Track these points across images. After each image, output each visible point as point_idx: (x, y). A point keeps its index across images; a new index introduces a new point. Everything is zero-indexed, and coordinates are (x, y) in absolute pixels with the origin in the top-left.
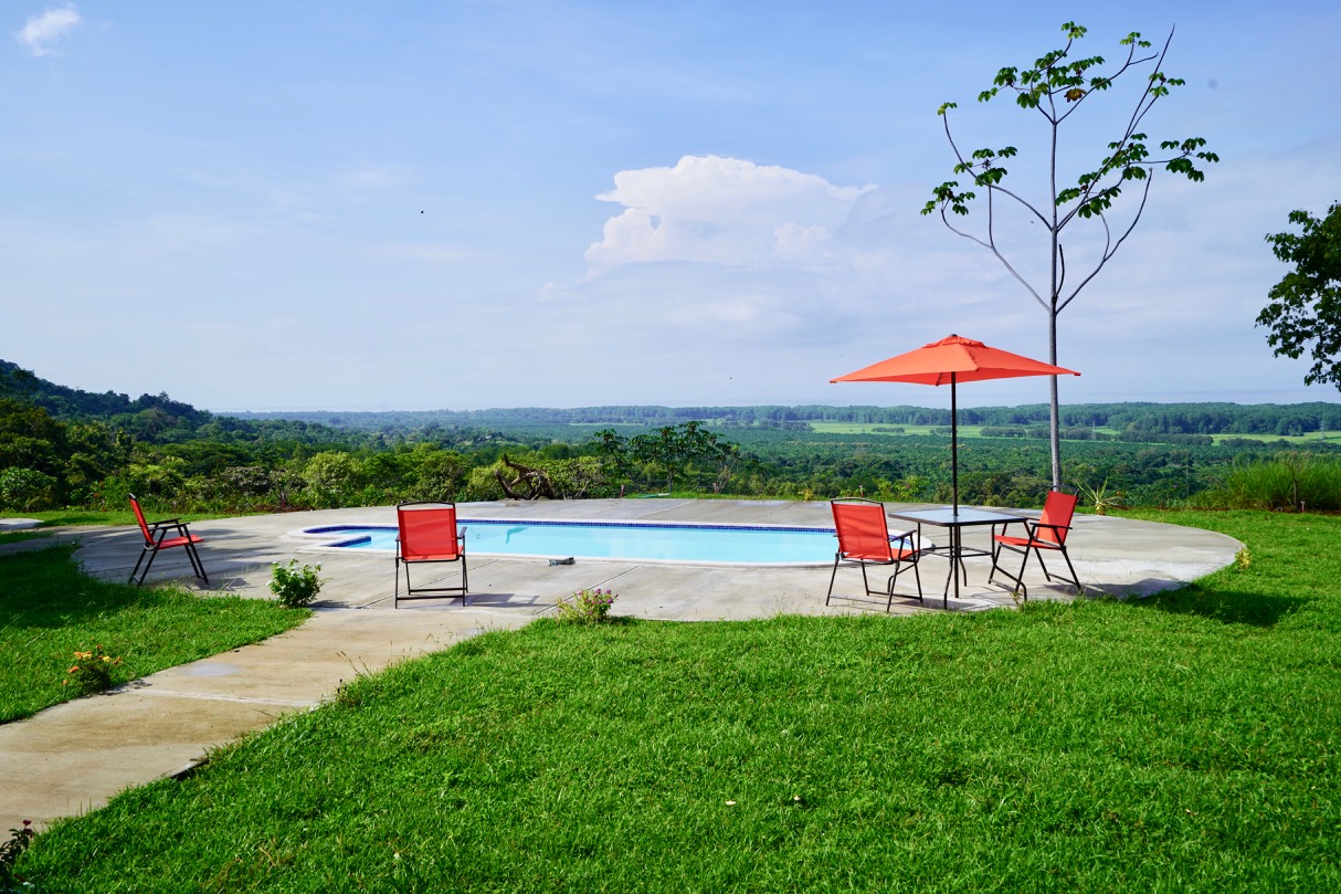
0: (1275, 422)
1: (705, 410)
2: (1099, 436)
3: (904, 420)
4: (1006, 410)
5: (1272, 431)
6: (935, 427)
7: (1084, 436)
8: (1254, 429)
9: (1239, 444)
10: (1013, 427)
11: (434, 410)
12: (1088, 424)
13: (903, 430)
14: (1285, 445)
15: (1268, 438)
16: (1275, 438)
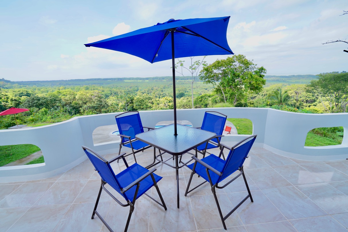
0: (184, 79)
1: (108, 79)
2: (164, 81)
3: (138, 79)
4: (151, 78)
5: (183, 80)
6: (142, 80)
7: (162, 81)
8: (181, 80)
9: (180, 82)
10: (153, 80)
11: (60, 80)
12: (162, 79)
13: (137, 81)
14: (185, 82)
15: (183, 81)
16: (184, 81)
